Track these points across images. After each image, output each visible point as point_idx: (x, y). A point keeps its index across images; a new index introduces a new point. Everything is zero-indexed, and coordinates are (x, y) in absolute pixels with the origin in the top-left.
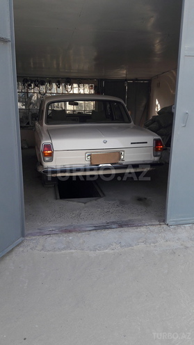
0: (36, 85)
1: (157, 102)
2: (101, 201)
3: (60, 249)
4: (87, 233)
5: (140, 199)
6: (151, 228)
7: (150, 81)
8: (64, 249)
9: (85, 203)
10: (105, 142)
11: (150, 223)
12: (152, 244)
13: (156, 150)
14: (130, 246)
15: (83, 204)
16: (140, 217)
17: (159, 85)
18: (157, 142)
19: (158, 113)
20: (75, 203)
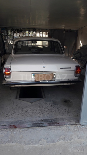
0: (18, 32)
1: (81, 42)
2: (42, 101)
3: (5, 142)
4: (26, 129)
5: (66, 101)
6: (70, 127)
7: (77, 31)
8: (9, 142)
9: (32, 103)
10: (44, 67)
11: (69, 123)
12: (69, 141)
13: (76, 73)
14: (54, 142)
15: (30, 104)
16: (63, 117)
17: (82, 33)
18: (77, 68)
19: (81, 48)
20: (26, 102)
